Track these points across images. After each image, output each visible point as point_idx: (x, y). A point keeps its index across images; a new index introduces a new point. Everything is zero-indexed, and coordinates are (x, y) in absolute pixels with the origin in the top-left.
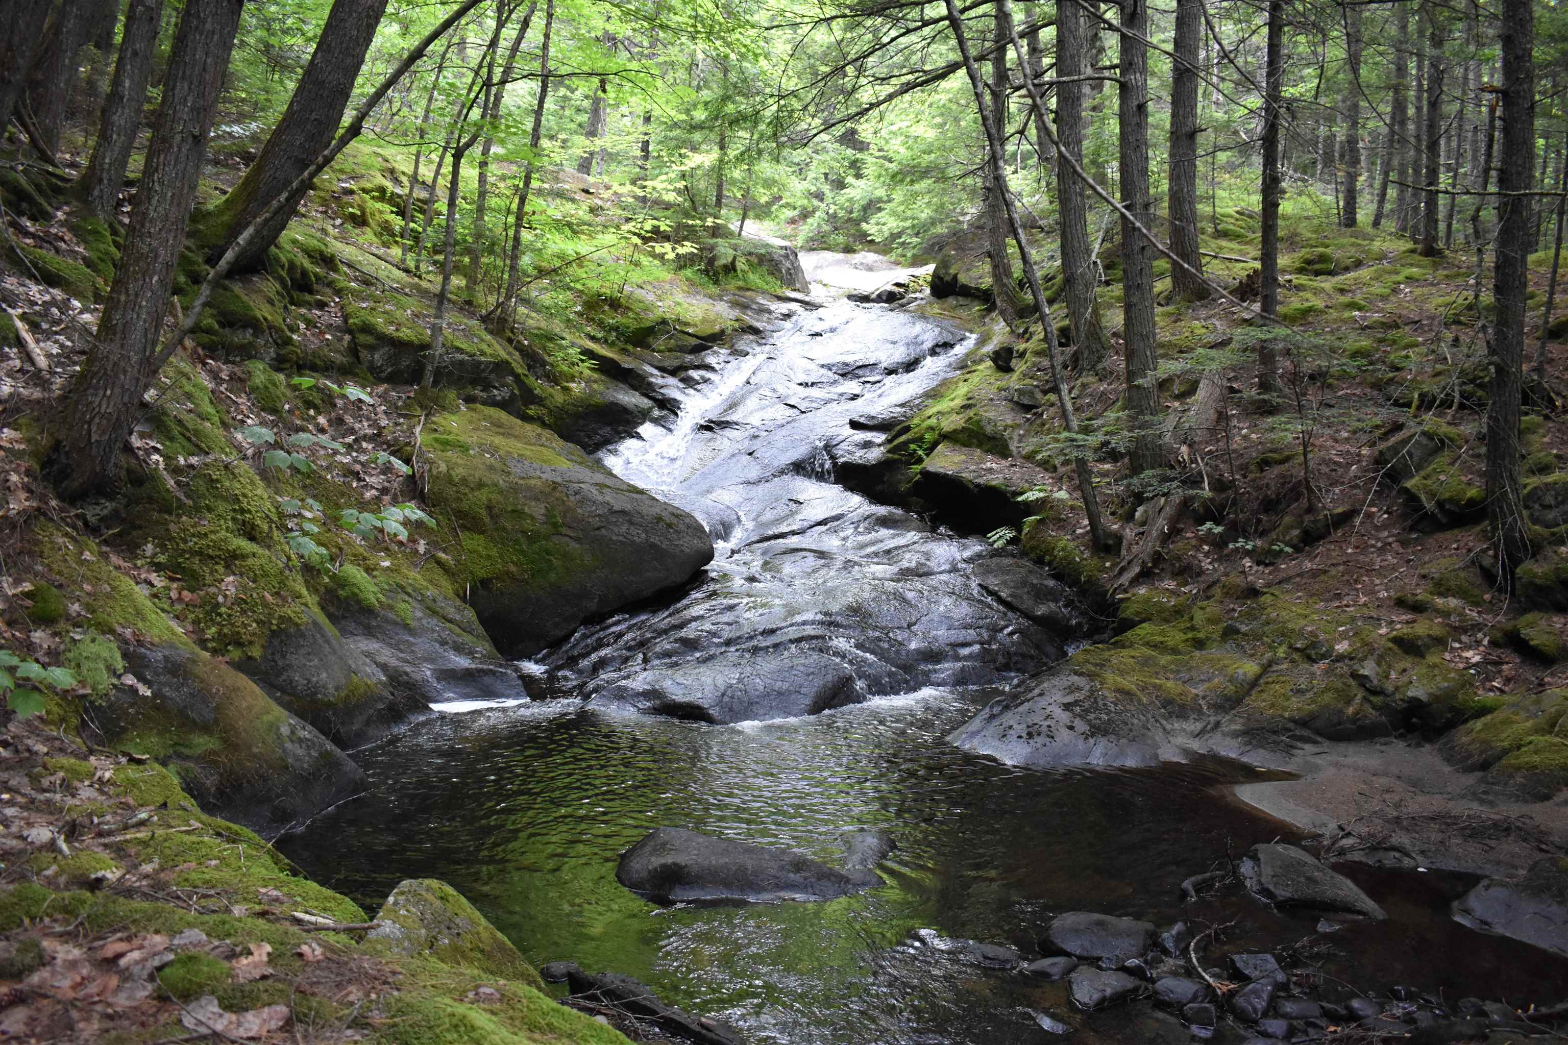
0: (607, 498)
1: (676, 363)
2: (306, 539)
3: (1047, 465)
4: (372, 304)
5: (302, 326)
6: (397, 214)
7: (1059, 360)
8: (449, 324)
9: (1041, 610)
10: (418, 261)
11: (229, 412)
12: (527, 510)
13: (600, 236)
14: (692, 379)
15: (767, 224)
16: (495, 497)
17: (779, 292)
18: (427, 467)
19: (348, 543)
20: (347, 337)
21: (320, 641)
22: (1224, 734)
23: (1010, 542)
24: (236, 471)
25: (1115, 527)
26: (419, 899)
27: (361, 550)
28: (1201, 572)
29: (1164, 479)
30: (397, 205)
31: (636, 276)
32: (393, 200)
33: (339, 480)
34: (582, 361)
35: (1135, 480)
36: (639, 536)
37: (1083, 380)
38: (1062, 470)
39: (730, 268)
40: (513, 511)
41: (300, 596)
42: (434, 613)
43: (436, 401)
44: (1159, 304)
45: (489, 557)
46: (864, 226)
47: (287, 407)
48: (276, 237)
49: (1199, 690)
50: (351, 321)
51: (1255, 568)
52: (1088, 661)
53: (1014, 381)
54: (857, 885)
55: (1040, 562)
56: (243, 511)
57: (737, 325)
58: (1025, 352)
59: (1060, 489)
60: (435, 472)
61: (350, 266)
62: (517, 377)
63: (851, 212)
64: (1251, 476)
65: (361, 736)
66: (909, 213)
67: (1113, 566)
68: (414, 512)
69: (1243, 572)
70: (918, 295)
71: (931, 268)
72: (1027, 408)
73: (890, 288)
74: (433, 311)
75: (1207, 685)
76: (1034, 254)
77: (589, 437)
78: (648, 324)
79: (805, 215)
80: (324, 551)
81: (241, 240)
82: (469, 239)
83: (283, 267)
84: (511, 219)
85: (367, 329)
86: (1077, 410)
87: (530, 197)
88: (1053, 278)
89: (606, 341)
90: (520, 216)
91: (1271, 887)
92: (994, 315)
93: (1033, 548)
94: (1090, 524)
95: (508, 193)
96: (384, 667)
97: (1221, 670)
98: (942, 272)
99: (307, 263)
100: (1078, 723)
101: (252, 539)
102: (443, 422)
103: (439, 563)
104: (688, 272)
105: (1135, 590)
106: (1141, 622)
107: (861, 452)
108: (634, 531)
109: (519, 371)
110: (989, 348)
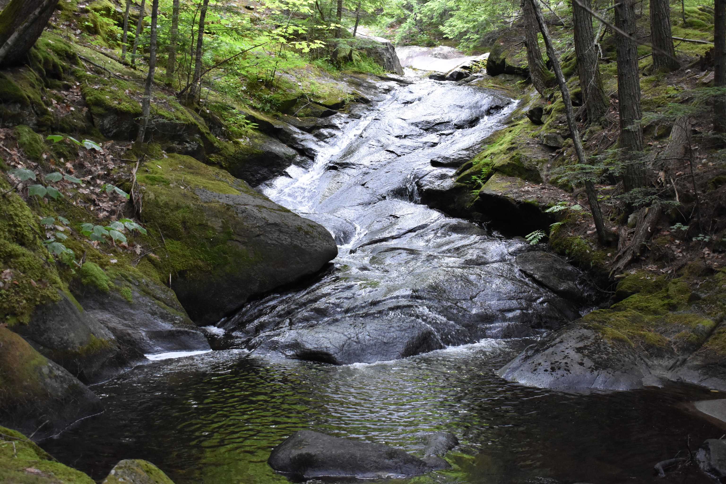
0: (264, 215)
1: (312, 124)
2: (59, 244)
3: (565, 187)
4: (102, 86)
5: (54, 102)
6: (119, 25)
7: (573, 115)
8: (155, 99)
9: (563, 287)
10: (133, 57)
11: (5, 160)
12: (209, 223)
13: (258, 39)
14: (323, 135)
15: (373, 28)
16: (187, 215)
17: (382, 74)
18: (141, 196)
19: (88, 248)
20: (85, 109)
21: (70, 312)
22: (689, 368)
23: (542, 240)
24: (11, 199)
25: (614, 229)
26: (131, 471)
27: (97, 252)
28: (674, 259)
29: (647, 194)
30: (118, 20)
31: (283, 65)
32: (115, 16)
33: (83, 205)
34: (247, 124)
35: (626, 195)
36: (286, 240)
37: (591, 128)
38: (577, 190)
39: (348, 59)
40: (200, 225)
41: (55, 282)
42: (147, 293)
43: (146, 151)
44: (644, 75)
45: (184, 256)
46: (441, 28)
47: (45, 156)
48: (35, 41)
49: (671, 338)
50: (88, 98)
51: (712, 255)
52: (594, 320)
53: (543, 130)
54: (431, 467)
55: (562, 254)
56: (15, 226)
57: (353, 97)
58: (551, 110)
59: (576, 204)
60: (146, 199)
61: (86, 61)
62: (202, 134)
63: (432, 18)
64: (708, 192)
65: (97, 376)
66: (471, 17)
67: (613, 255)
68: (133, 225)
69: (703, 258)
70: (478, 74)
71: (487, 55)
72: (553, 149)
73: (458, 69)
74: (143, 91)
75: (677, 335)
76: (557, 43)
77: (253, 175)
78: (292, 98)
79: (400, 21)
80: (71, 252)
81: (9, 41)
82: (168, 42)
83: (40, 62)
84: (196, 28)
85: (99, 103)
86: (587, 149)
87: (208, 12)
88: (571, 59)
89: (263, 110)
90: (201, 24)
91: (717, 468)
92: (531, 86)
93: (557, 245)
94: (597, 227)
95: (193, 8)
96: (113, 330)
97: (687, 324)
98: (494, 57)
99: (56, 59)
100: (586, 360)
101: (22, 244)
102: (152, 166)
103: (151, 260)
104: (319, 62)
105: (628, 272)
106: (633, 293)
107: (439, 182)
108: (283, 237)
109: (204, 130)
110: (526, 109)
